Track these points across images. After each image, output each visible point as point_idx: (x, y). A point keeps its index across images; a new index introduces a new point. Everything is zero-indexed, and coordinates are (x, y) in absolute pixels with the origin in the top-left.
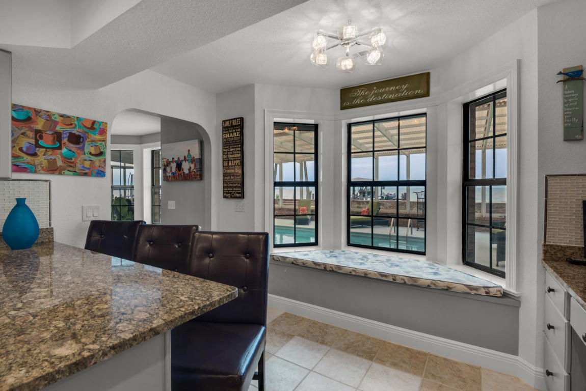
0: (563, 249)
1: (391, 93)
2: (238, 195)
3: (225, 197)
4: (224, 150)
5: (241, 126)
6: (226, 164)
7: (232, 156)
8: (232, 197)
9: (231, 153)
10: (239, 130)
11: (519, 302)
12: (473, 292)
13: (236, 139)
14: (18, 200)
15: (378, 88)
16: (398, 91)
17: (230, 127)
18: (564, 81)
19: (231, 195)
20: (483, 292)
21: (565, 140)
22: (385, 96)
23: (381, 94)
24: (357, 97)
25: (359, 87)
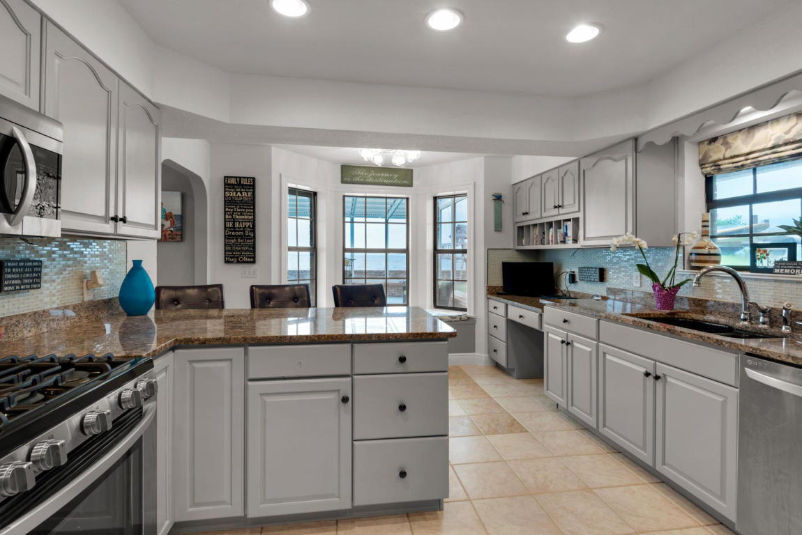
0: (494, 287)
1: (386, 178)
2: (249, 260)
3: (227, 262)
4: (227, 210)
5: (253, 186)
6: (230, 225)
7: (240, 217)
8: (238, 262)
9: (239, 214)
10: (251, 190)
11: (475, 321)
12: (454, 320)
13: (247, 199)
14: (134, 262)
15: (376, 172)
16: (391, 178)
17: (237, 185)
18: (495, 200)
19: (238, 260)
20: (458, 319)
21: (496, 231)
22: (381, 180)
23: (378, 178)
24: (357, 176)
25: (359, 167)
